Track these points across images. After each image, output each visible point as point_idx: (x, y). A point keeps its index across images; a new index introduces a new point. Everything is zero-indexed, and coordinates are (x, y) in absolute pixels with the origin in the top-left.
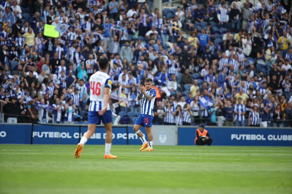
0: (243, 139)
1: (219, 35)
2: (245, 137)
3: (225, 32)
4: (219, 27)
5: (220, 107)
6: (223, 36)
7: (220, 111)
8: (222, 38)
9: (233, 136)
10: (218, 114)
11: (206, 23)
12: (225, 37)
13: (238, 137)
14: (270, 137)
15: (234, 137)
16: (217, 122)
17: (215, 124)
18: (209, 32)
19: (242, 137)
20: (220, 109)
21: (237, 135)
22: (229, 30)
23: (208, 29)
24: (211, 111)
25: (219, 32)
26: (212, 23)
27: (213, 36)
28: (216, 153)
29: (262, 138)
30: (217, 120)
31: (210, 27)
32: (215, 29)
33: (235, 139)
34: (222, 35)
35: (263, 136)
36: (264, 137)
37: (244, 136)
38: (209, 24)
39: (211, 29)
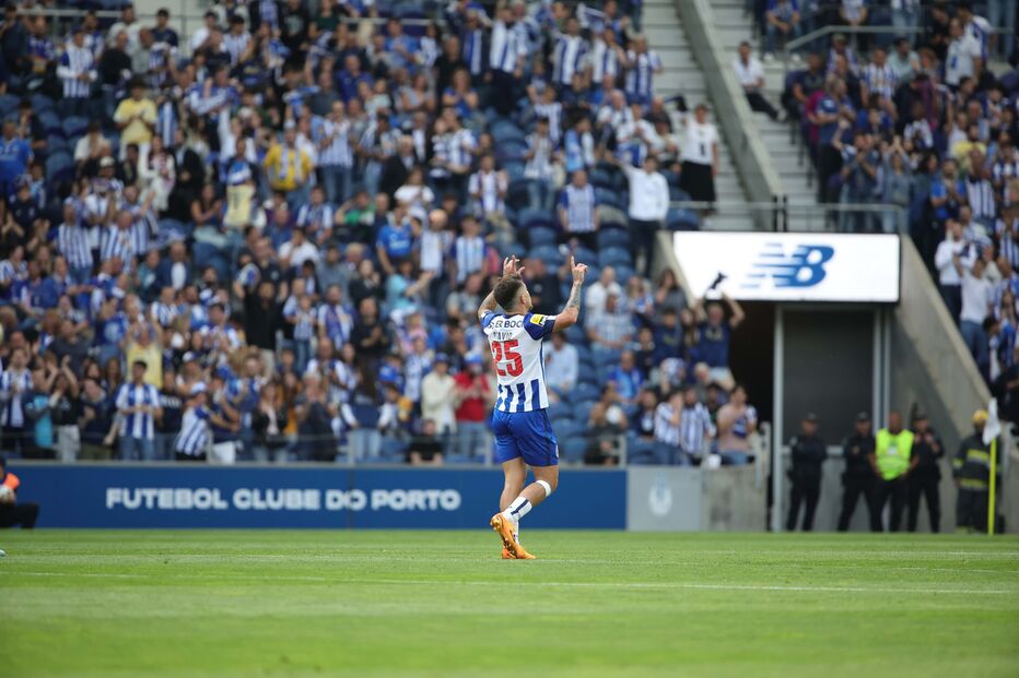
0: (150, 504)
1: (60, 142)
2: (156, 500)
3: (81, 133)
4: (62, 114)
5: (67, 393)
6: (75, 145)
7: (66, 406)
8: (71, 152)
9: (113, 496)
10: (60, 418)
11: (16, 100)
12: (82, 150)
13: (132, 497)
14: (244, 499)
15: (118, 500)
16: (55, 447)
17: (50, 454)
18: (28, 130)
19: (144, 499)
20: (65, 399)
21: (126, 493)
22: (98, 123)
23: (24, 120)
24: (34, 407)
25: (59, 132)
26: (38, 99)
27: (41, 144)
28: (55, 554)
29: (212, 499)
30: (55, 438)
31: (28, 112)
32: (48, 119)
33: (119, 506)
34: (71, 142)
35: (217, 494)
36: (222, 498)
37: (150, 493)
38: (26, 104)
39: (34, 121)
